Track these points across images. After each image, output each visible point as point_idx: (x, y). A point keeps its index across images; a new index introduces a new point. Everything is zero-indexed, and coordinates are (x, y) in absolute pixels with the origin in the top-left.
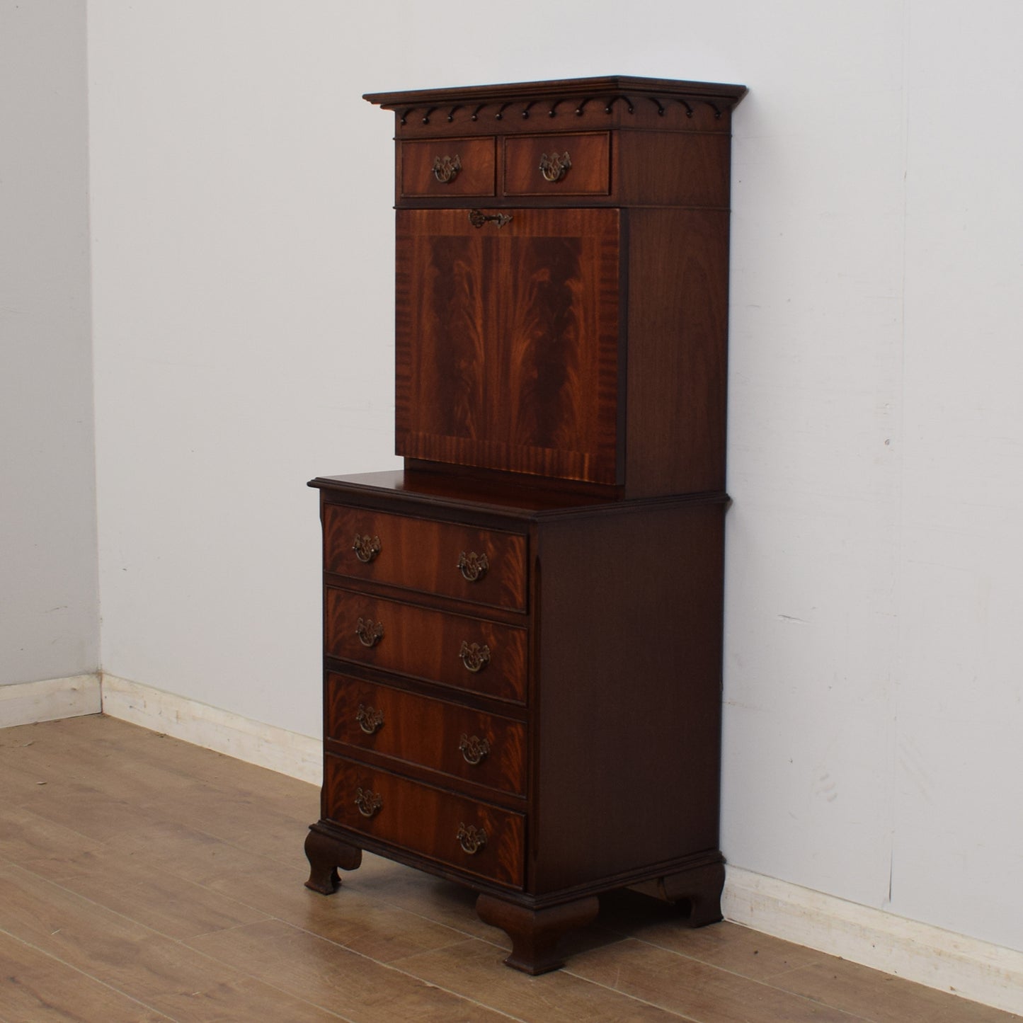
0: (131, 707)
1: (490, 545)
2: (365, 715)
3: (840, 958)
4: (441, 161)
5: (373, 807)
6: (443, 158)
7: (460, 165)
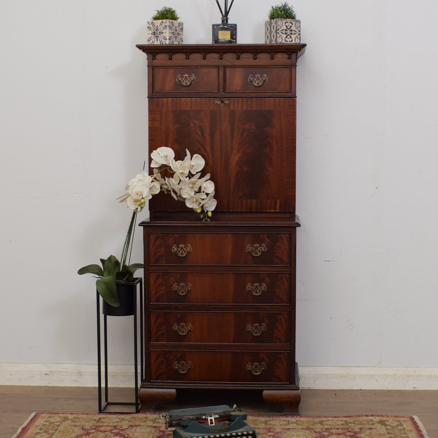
1: (267, 240)
2: (179, 327)
4: (182, 76)
5: (186, 368)
6: (183, 75)
7: (195, 78)
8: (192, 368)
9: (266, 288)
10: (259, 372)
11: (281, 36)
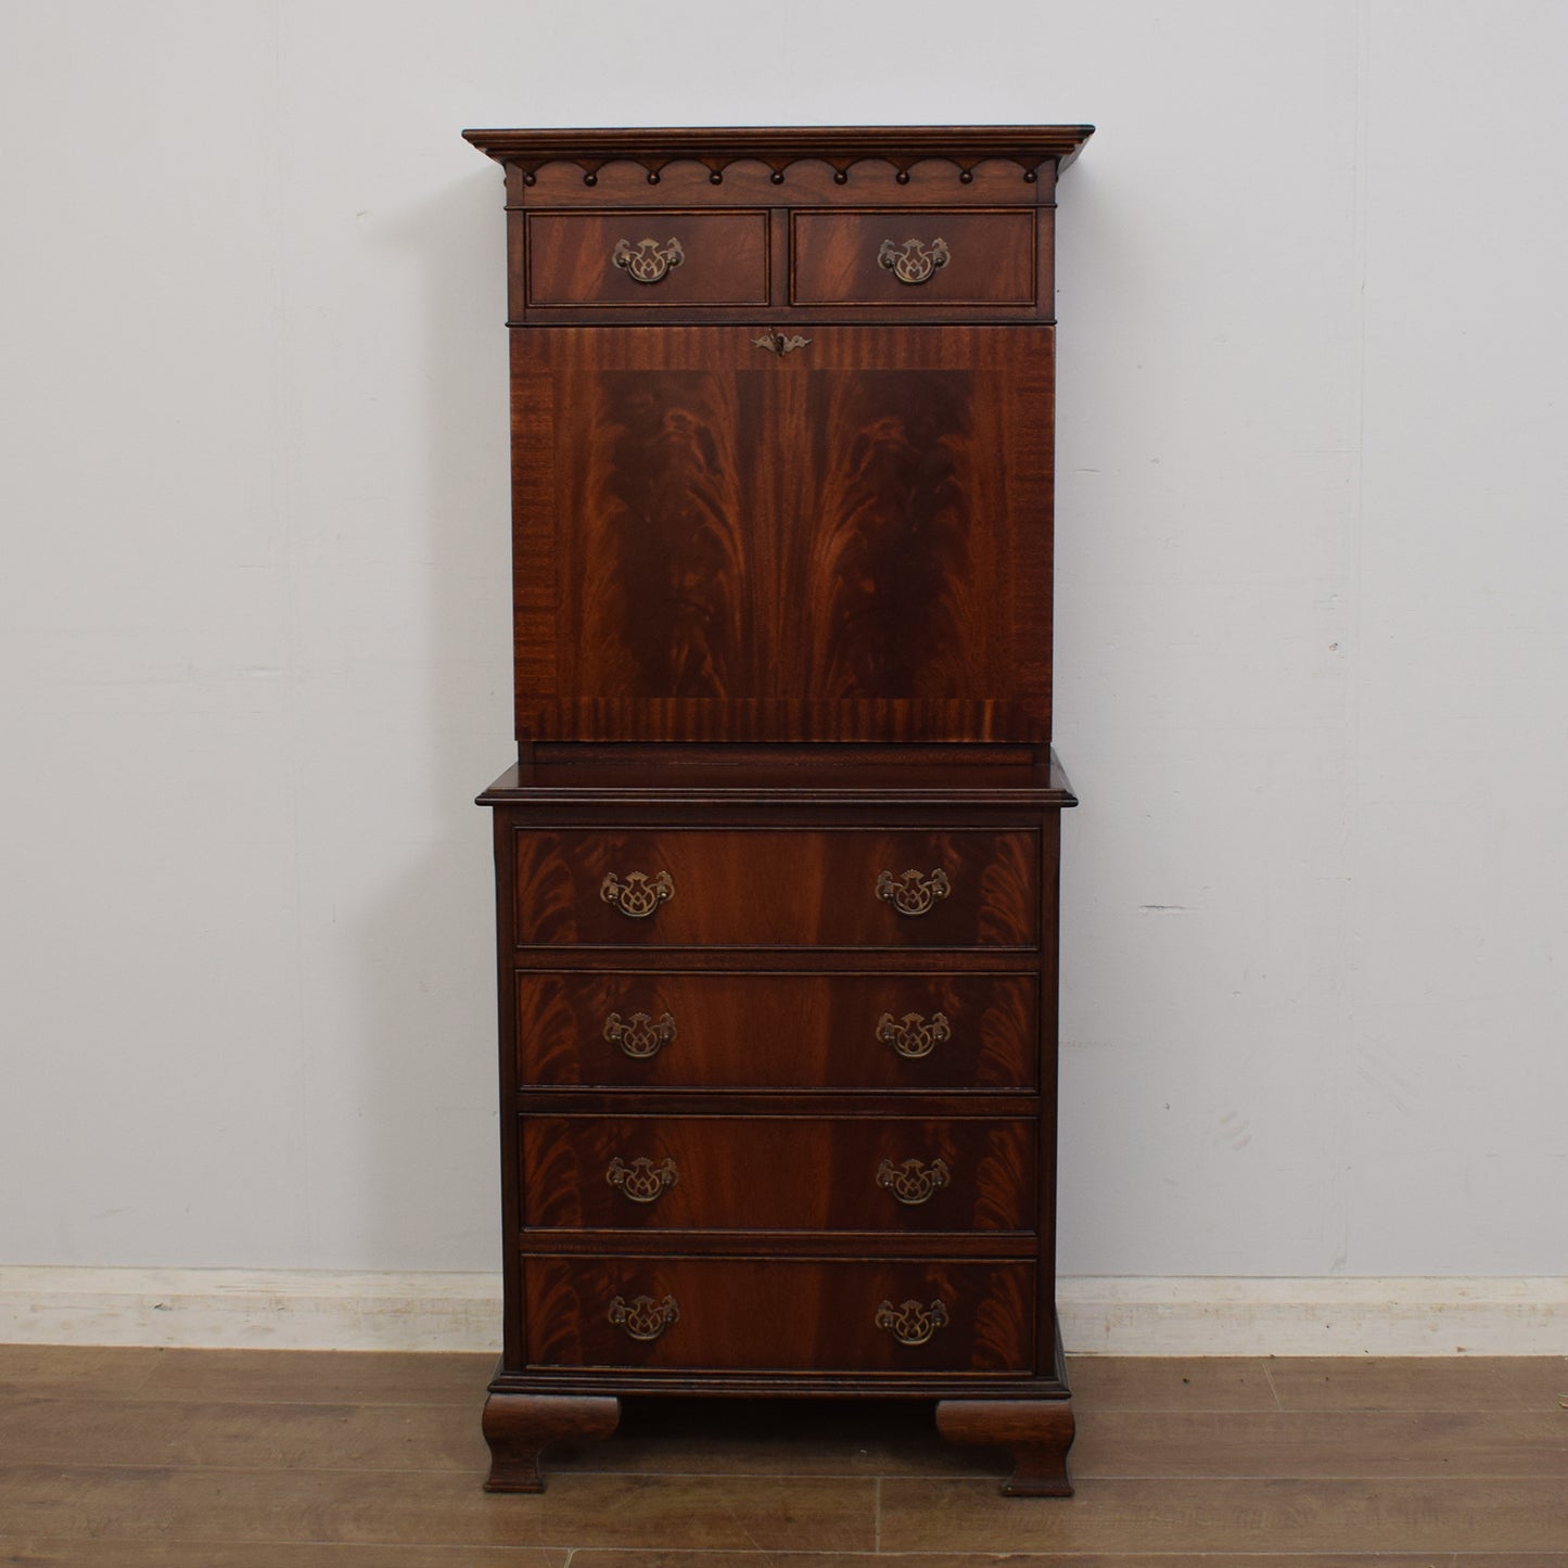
1: (954, 855)
2: (627, 1174)
4: (634, 247)
5: (655, 1322)
6: (639, 241)
7: (683, 255)
8: (677, 1320)
9: (948, 1029)
10: (923, 1337)
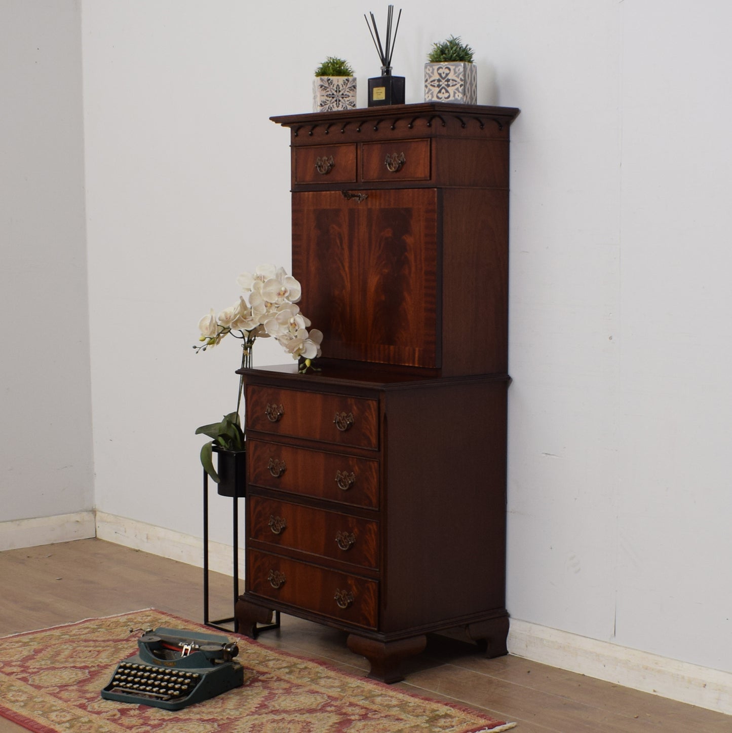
0: (116, 532)
1: (355, 408)
2: (274, 522)
3: (583, 675)
4: (321, 160)
5: (279, 582)
6: (322, 157)
9: (355, 480)
10: (346, 606)
11: (431, 90)
